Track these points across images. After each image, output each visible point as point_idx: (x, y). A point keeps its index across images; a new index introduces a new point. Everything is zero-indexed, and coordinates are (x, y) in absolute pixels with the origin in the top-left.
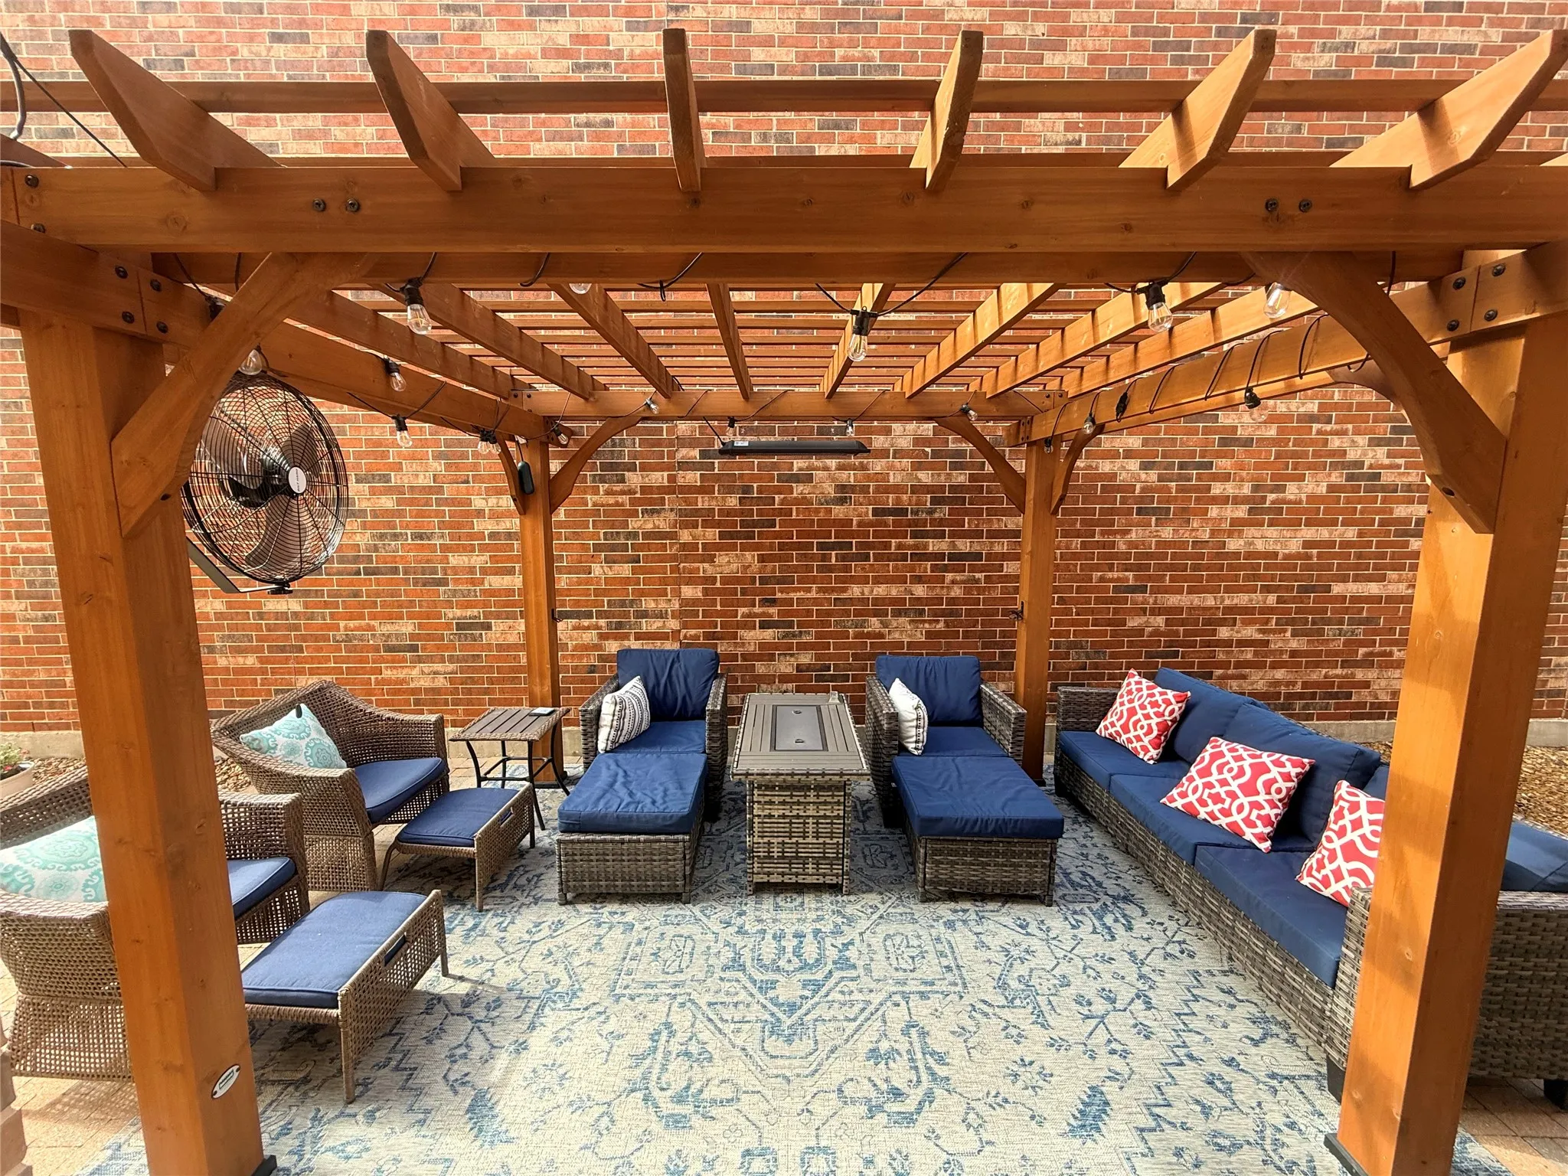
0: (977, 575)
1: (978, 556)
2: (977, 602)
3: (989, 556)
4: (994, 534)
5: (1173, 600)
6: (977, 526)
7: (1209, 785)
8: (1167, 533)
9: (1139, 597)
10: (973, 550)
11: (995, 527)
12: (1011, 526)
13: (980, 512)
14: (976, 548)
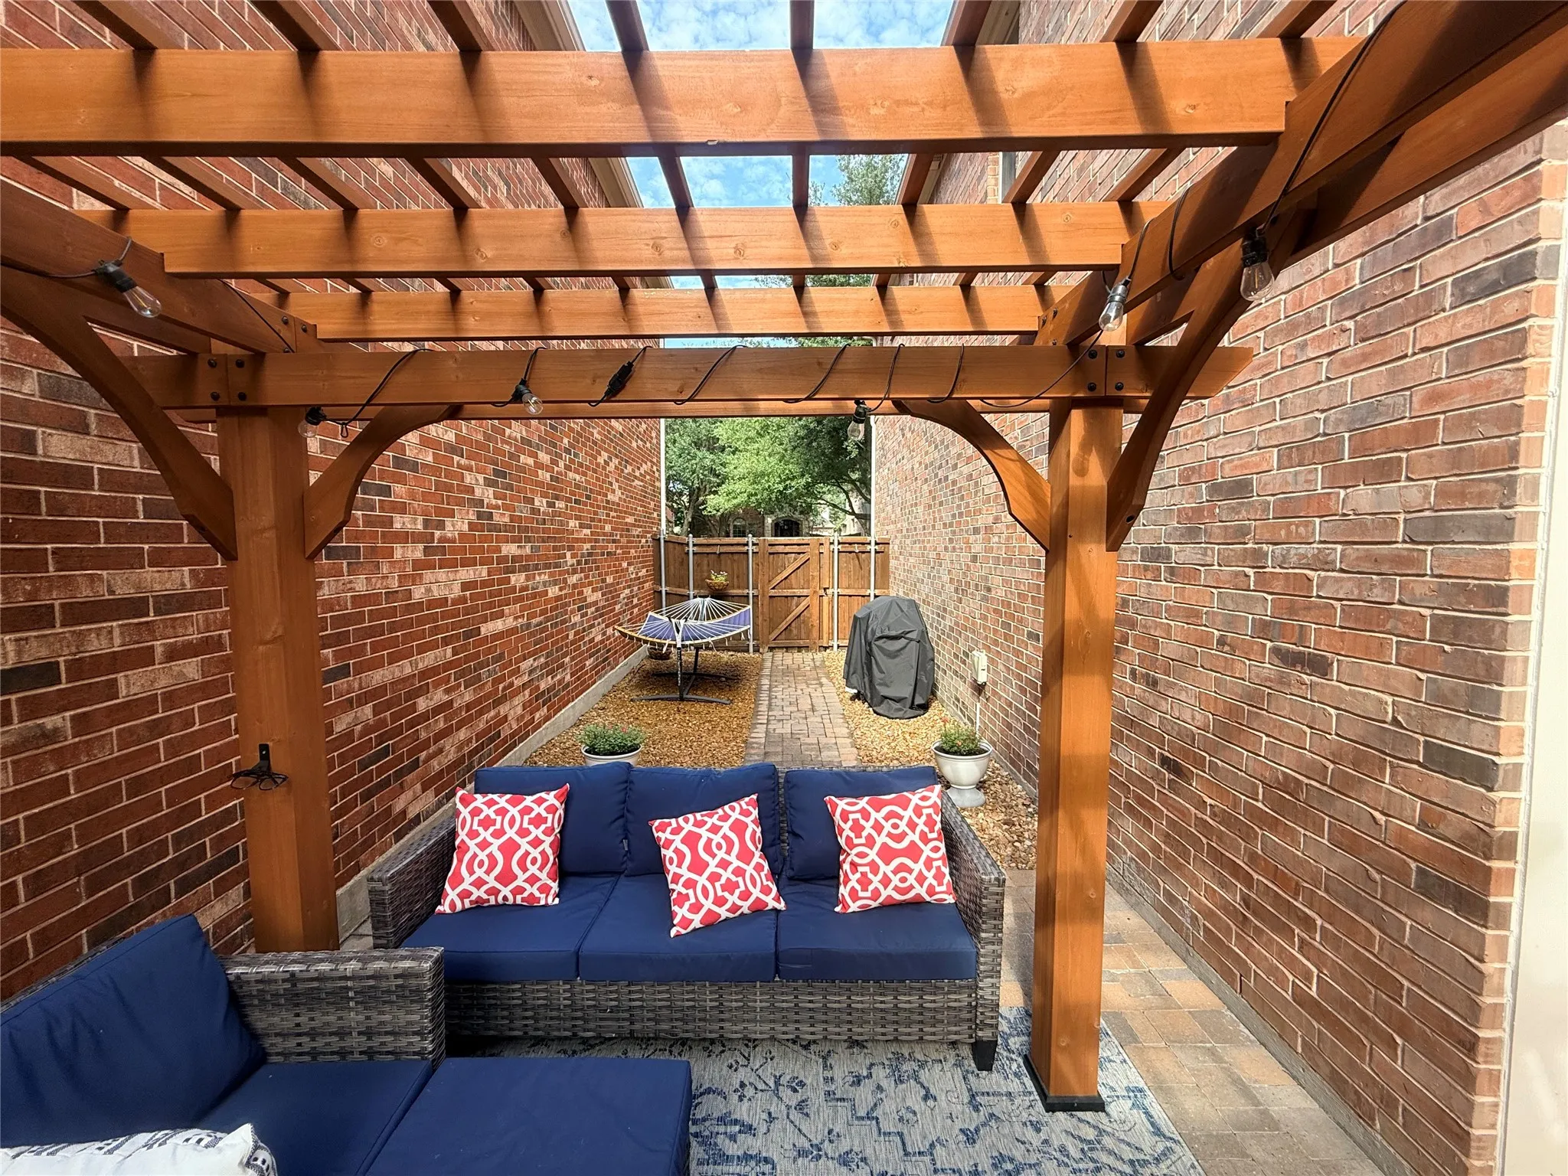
0: (50, 722)
1: (46, 673)
2: (60, 787)
3: (77, 668)
4: (81, 613)
5: (379, 677)
6: (32, 596)
7: (714, 878)
8: (360, 584)
9: (342, 683)
10: (28, 659)
11: (85, 594)
12: (124, 591)
13: (36, 561)
14: (37, 652)
